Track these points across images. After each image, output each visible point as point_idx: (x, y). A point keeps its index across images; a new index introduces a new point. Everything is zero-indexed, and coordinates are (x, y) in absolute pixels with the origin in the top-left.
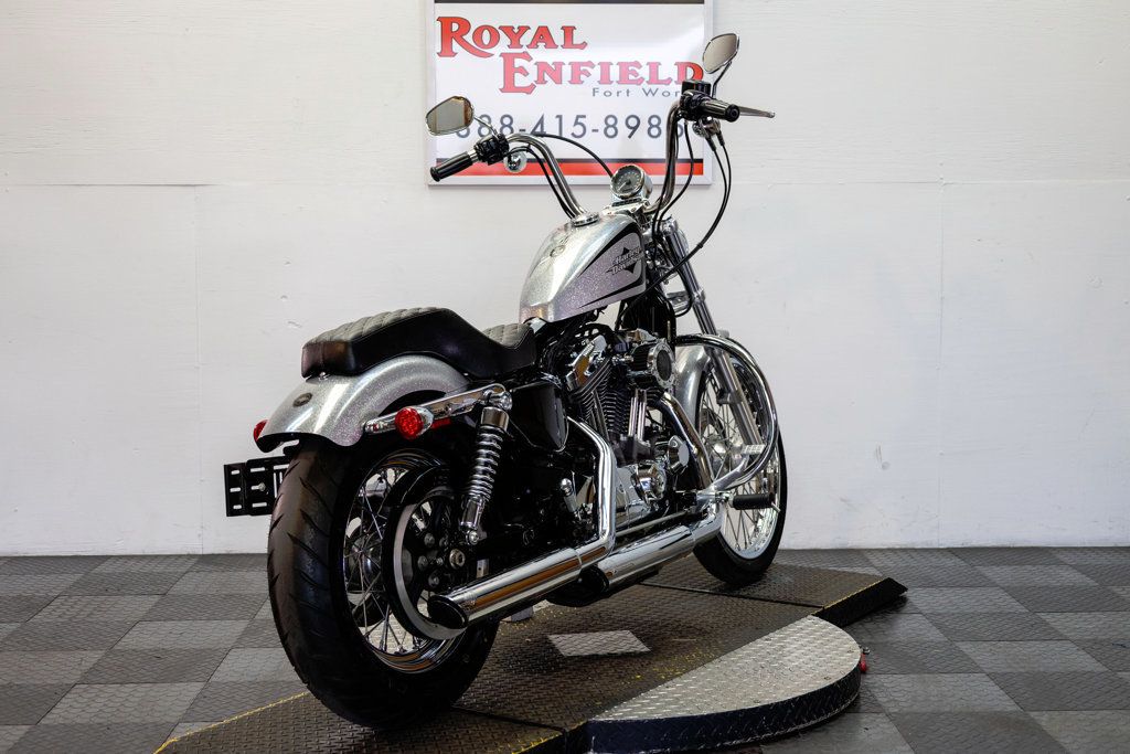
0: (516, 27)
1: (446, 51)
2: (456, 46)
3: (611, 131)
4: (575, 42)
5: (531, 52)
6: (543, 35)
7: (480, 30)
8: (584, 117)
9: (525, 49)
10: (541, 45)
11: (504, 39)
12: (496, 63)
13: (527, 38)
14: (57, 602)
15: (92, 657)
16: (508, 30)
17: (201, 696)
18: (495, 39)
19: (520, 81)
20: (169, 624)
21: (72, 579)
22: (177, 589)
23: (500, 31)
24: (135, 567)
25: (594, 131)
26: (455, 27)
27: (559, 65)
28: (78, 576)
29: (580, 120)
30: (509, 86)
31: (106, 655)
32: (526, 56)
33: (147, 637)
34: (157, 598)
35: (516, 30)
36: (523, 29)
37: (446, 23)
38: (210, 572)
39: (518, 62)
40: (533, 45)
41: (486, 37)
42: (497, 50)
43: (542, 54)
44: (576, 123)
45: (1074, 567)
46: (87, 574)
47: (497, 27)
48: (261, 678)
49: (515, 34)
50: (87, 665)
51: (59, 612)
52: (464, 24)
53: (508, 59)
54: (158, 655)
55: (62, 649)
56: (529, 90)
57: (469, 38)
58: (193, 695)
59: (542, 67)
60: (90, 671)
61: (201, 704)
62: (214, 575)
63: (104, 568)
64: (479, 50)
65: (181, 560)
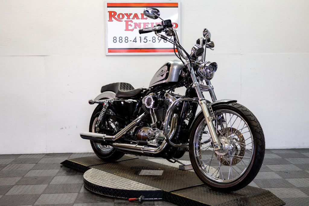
0: (129, 14)
1: (110, 20)
2: (113, 19)
3: (154, 41)
4: (144, 18)
5: (133, 20)
6: (136, 16)
7: (119, 14)
8: (147, 37)
9: (131, 19)
10: (135, 18)
11: (126, 17)
12: (124, 23)
13: (131, 17)
14: (8, 166)
15: (18, 179)
16: (127, 14)
17: (47, 187)
18: (123, 17)
19: (130, 28)
20: (38, 171)
21: (12, 160)
22: (40, 162)
23: (125, 15)
24: (29, 157)
25: (149, 41)
26: (113, 14)
27: (140, 24)
28: (13, 159)
29: (146, 38)
30: (127, 29)
31: (22, 178)
32: (131, 21)
33: (33, 174)
34: (35, 164)
35: (129, 15)
36: (131, 14)
37: (110, 12)
38: (49, 158)
39: (129, 23)
40: (133, 18)
41: (121, 16)
42: (124, 20)
43: (135, 21)
44: (145, 39)
45: (276, 154)
46: (16, 159)
47: (124, 14)
48: (63, 183)
49: (128, 16)
50: (17, 181)
51: (9, 168)
52: (115, 13)
53: (127, 22)
54: (36, 178)
55: (10, 177)
56: (132, 30)
57: (116, 17)
58: (45, 187)
59: (136, 24)
60: (18, 182)
61: (47, 190)
62: (50, 158)
63: (20, 157)
64: (119, 20)
65: (41, 155)
